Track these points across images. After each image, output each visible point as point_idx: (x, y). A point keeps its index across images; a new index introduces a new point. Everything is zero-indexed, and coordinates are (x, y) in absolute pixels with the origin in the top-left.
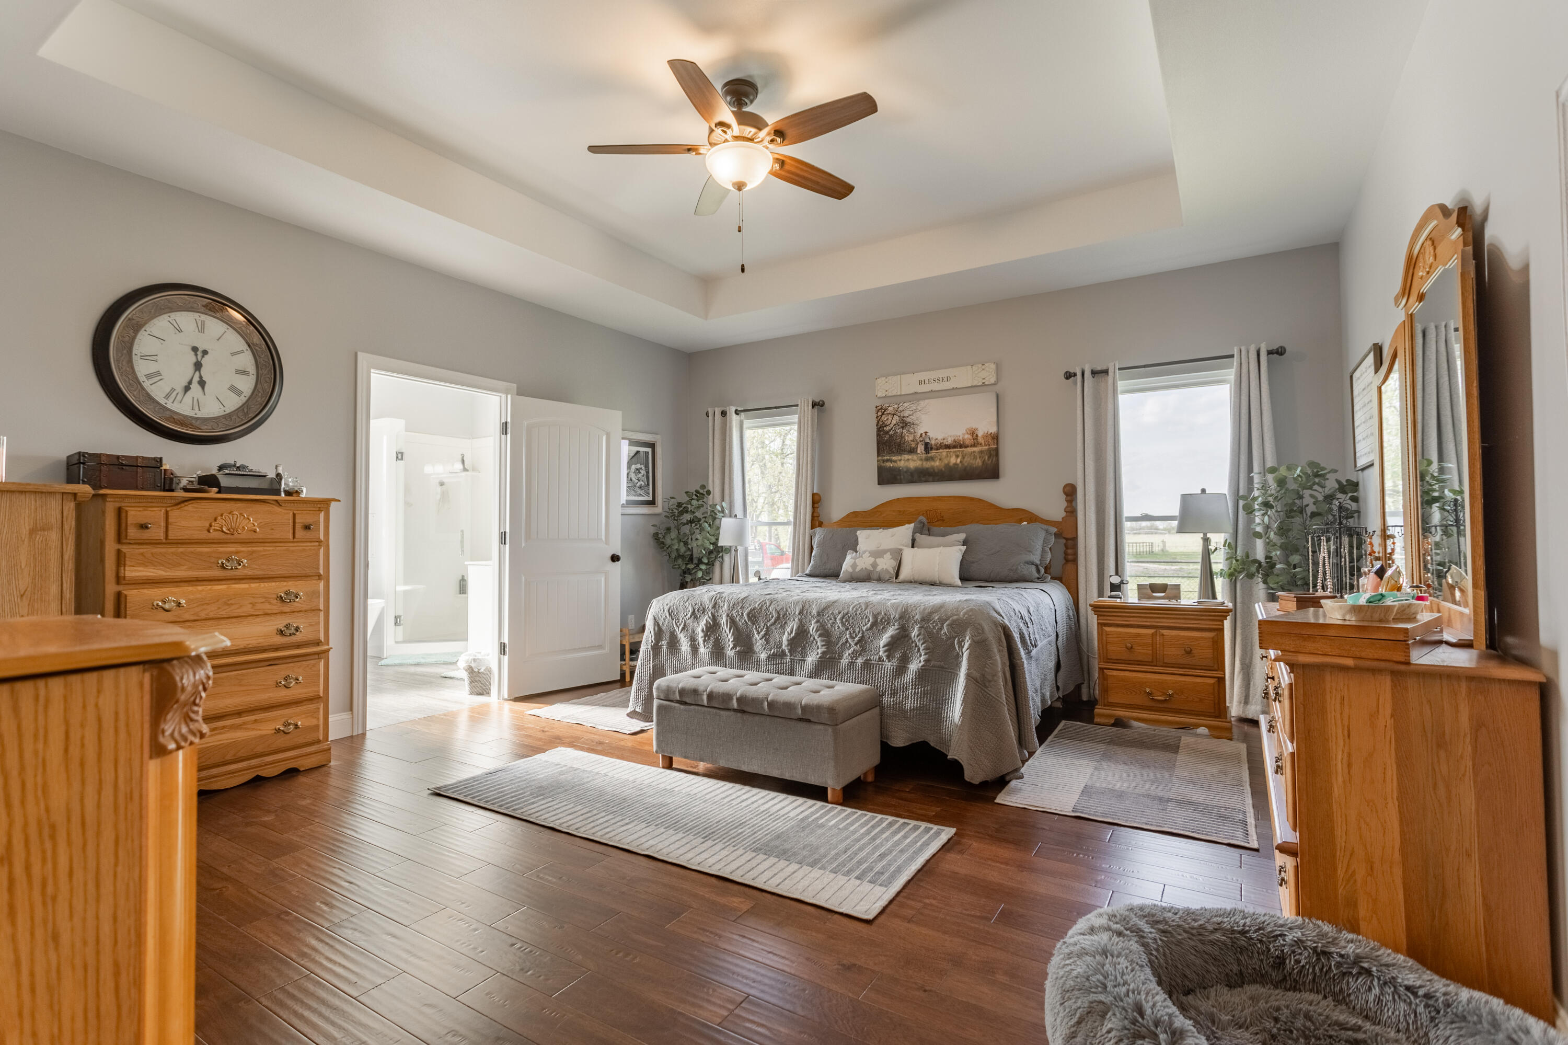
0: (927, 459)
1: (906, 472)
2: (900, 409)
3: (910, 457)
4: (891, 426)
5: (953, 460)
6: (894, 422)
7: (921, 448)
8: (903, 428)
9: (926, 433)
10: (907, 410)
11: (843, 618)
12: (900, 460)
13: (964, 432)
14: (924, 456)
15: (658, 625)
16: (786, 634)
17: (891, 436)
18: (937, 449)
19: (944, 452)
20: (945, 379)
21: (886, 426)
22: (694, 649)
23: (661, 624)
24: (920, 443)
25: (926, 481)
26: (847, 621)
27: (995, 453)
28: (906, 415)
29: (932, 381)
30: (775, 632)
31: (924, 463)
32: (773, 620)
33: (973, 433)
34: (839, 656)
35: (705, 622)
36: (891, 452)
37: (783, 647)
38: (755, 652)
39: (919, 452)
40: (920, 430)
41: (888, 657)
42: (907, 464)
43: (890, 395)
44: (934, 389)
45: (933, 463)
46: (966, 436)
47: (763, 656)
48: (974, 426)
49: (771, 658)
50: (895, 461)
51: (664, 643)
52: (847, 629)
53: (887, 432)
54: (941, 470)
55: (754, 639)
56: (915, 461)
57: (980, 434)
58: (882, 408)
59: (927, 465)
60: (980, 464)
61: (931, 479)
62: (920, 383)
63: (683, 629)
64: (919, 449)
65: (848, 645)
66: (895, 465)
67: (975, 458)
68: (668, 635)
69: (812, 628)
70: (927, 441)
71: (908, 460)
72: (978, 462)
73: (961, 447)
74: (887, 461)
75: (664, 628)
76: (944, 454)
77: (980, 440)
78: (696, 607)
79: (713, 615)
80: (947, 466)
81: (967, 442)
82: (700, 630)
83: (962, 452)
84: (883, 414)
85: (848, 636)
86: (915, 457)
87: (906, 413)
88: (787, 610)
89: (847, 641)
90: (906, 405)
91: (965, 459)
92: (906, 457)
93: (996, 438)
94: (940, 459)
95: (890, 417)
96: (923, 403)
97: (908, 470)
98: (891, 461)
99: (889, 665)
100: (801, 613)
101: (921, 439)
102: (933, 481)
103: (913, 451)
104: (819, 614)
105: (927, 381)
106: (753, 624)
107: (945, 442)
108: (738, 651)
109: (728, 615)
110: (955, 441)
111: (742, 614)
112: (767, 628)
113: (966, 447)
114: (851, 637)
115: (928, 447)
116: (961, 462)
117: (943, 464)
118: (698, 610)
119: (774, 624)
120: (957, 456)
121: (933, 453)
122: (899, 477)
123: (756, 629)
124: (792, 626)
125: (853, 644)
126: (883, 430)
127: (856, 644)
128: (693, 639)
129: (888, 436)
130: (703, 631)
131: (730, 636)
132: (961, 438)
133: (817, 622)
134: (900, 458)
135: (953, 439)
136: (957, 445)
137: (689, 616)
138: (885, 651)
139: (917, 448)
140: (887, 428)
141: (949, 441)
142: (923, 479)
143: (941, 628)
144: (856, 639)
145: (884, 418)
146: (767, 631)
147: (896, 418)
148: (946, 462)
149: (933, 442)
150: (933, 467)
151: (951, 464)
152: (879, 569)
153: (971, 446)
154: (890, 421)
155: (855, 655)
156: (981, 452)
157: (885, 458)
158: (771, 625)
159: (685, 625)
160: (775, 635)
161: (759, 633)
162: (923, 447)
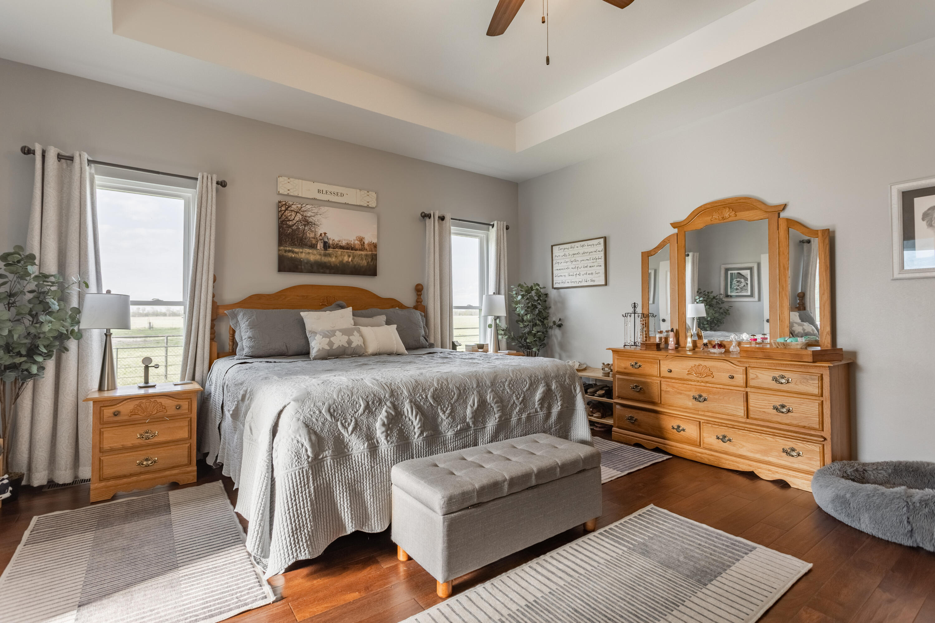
0: (325, 255)
1: (307, 263)
2: (303, 209)
3: (311, 251)
4: (295, 221)
5: (346, 259)
6: (297, 219)
7: (320, 246)
8: (305, 225)
9: (325, 233)
10: (310, 211)
11: (510, 384)
12: (302, 252)
13: (355, 238)
14: (323, 252)
15: (315, 433)
16: (469, 407)
17: (293, 230)
18: (334, 248)
19: (339, 251)
20: (340, 194)
21: (289, 220)
22: (373, 449)
23: (318, 430)
24: (320, 241)
25: (324, 273)
26: (512, 386)
27: (374, 257)
28: (308, 215)
29: (329, 193)
30: (459, 408)
31: (323, 258)
32: (455, 397)
33: (361, 240)
34: (510, 416)
35: (385, 414)
36: (293, 244)
37: (468, 420)
38: (440, 433)
39: (318, 248)
40: (320, 231)
41: (541, 408)
42: (308, 256)
43: (292, 194)
44: (330, 200)
45: (330, 259)
46: (356, 242)
47: (450, 434)
48: (362, 235)
49: (457, 434)
50: (297, 253)
51: (328, 453)
52: (514, 392)
53: (290, 227)
54: (337, 265)
55: (440, 420)
56: (314, 255)
57: (366, 242)
58: (285, 204)
59: (325, 259)
60: (366, 264)
61: (328, 271)
62: (319, 191)
63: (354, 429)
64: (318, 245)
65: (515, 406)
66: (297, 256)
67: (362, 259)
68: (331, 443)
69: (489, 397)
70: (326, 240)
71: (309, 253)
72: (364, 263)
73: (352, 249)
74: (289, 251)
75: (324, 434)
76: (339, 253)
77: (366, 246)
78: (370, 398)
79: (393, 404)
80: (341, 262)
81: (357, 247)
82: (378, 424)
83: (353, 253)
84: (287, 209)
85: (515, 398)
86: (315, 252)
87: (309, 214)
88: (465, 386)
89: (514, 402)
90: (308, 207)
91: (355, 259)
92: (307, 250)
93: (375, 246)
94: (336, 257)
95: (293, 213)
96: (324, 209)
97: (308, 262)
98: (293, 252)
99: (541, 414)
100: (478, 386)
101: (321, 238)
102: (330, 273)
103: (313, 246)
104: (492, 385)
105: (324, 192)
106: (439, 404)
107: (340, 244)
108: (427, 436)
109: (411, 401)
110: (348, 244)
111: (427, 397)
112: (452, 406)
113: (356, 250)
114: (518, 399)
115: (326, 245)
116: (352, 261)
117: (338, 260)
118: (373, 403)
119: (457, 400)
120: (349, 256)
121: (330, 251)
122: (300, 267)
123: (441, 409)
124: (473, 400)
125: (518, 404)
126: (287, 224)
127: (520, 404)
128: (370, 438)
129: (290, 230)
130: (384, 425)
131: (415, 423)
132: (352, 243)
133: (492, 391)
134: (301, 250)
135: (346, 242)
136: (349, 247)
137: (361, 411)
138: (539, 404)
139: (317, 244)
140: (291, 223)
141: (344, 243)
142: (321, 271)
143: (565, 380)
144: (521, 399)
145: (287, 213)
146: (452, 409)
147: (299, 216)
148: (341, 259)
149: (331, 242)
150: (330, 262)
151: (344, 261)
152: (354, 345)
153: (360, 250)
154: (293, 217)
155: (521, 412)
156: (366, 255)
157: (287, 248)
158: (455, 402)
159: (356, 424)
160: (459, 409)
161: (444, 412)
162: (322, 245)
